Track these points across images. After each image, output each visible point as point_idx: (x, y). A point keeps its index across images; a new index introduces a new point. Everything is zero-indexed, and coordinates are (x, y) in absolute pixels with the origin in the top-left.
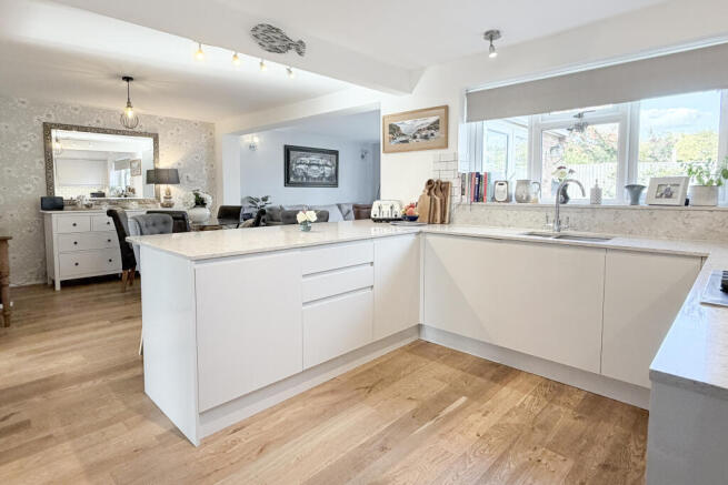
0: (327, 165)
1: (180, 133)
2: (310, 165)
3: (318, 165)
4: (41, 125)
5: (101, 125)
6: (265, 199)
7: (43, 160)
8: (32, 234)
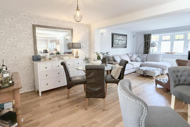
0: (124, 40)
1: (80, 29)
2: (119, 40)
3: (122, 40)
4: (31, 26)
5: (53, 26)
6: (107, 53)
7: (33, 40)
8: (29, 71)
